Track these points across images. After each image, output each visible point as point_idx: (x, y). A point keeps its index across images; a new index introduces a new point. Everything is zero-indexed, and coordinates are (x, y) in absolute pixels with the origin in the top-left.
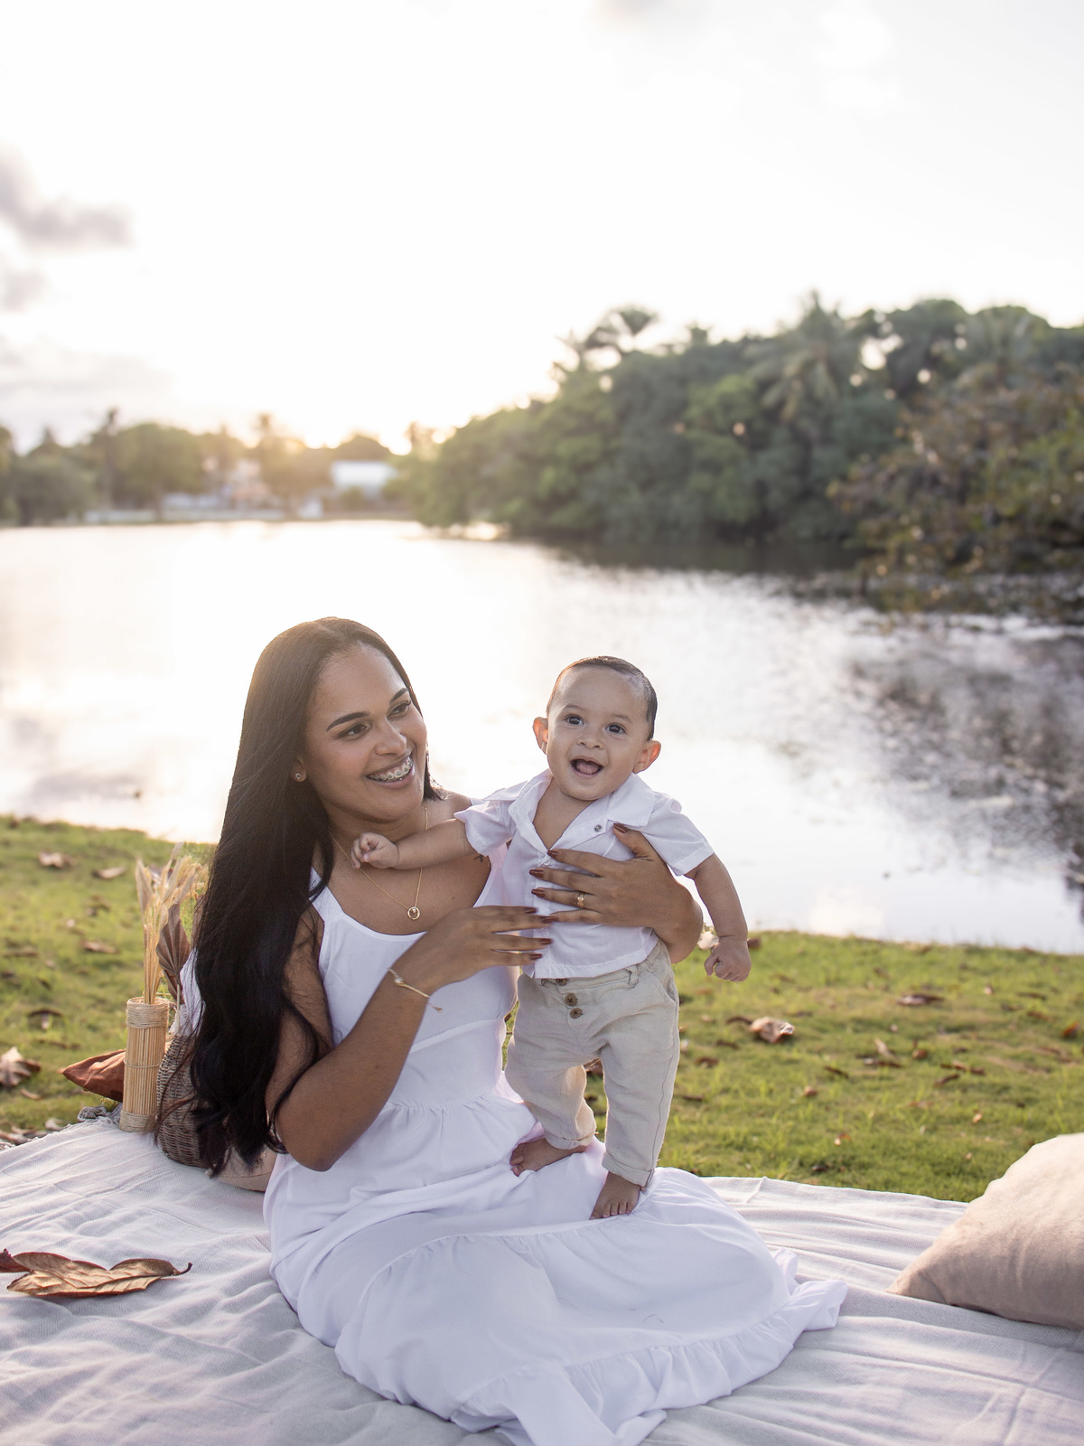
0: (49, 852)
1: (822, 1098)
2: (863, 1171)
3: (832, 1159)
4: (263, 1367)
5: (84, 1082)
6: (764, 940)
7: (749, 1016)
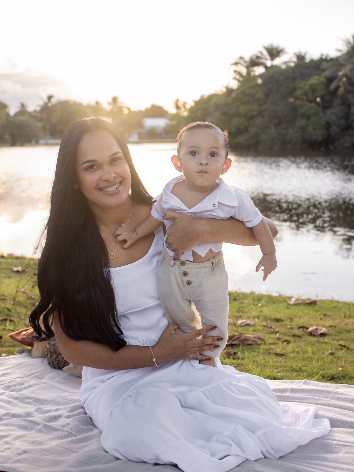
0: (16, 266)
1: (335, 354)
2: (351, 380)
3: (337, 375)
4: (79, 437)
5: (18, 339)
6: (319, 303)
7: (308, 326)
